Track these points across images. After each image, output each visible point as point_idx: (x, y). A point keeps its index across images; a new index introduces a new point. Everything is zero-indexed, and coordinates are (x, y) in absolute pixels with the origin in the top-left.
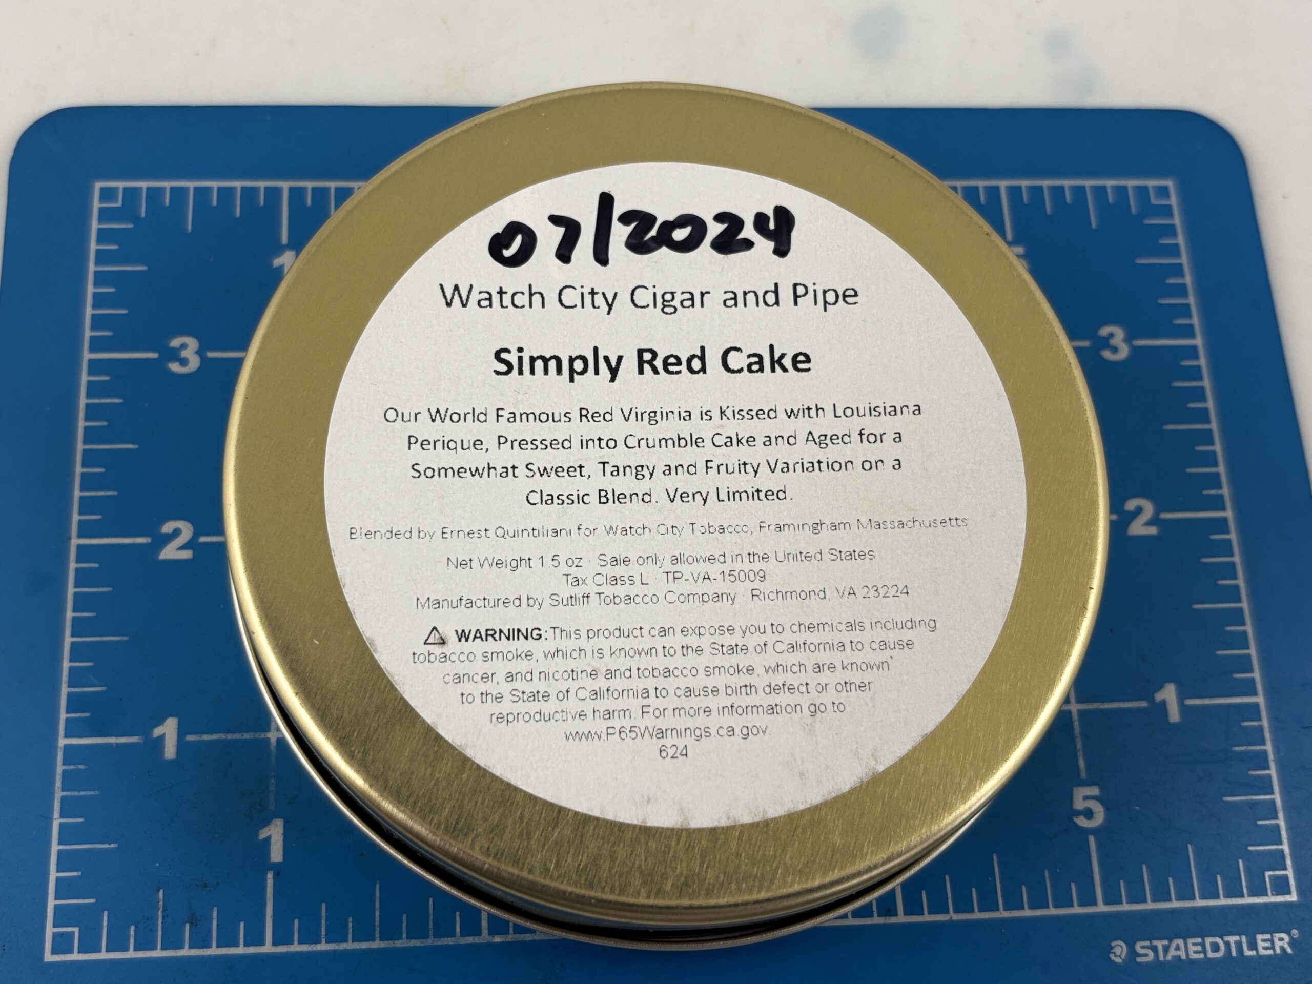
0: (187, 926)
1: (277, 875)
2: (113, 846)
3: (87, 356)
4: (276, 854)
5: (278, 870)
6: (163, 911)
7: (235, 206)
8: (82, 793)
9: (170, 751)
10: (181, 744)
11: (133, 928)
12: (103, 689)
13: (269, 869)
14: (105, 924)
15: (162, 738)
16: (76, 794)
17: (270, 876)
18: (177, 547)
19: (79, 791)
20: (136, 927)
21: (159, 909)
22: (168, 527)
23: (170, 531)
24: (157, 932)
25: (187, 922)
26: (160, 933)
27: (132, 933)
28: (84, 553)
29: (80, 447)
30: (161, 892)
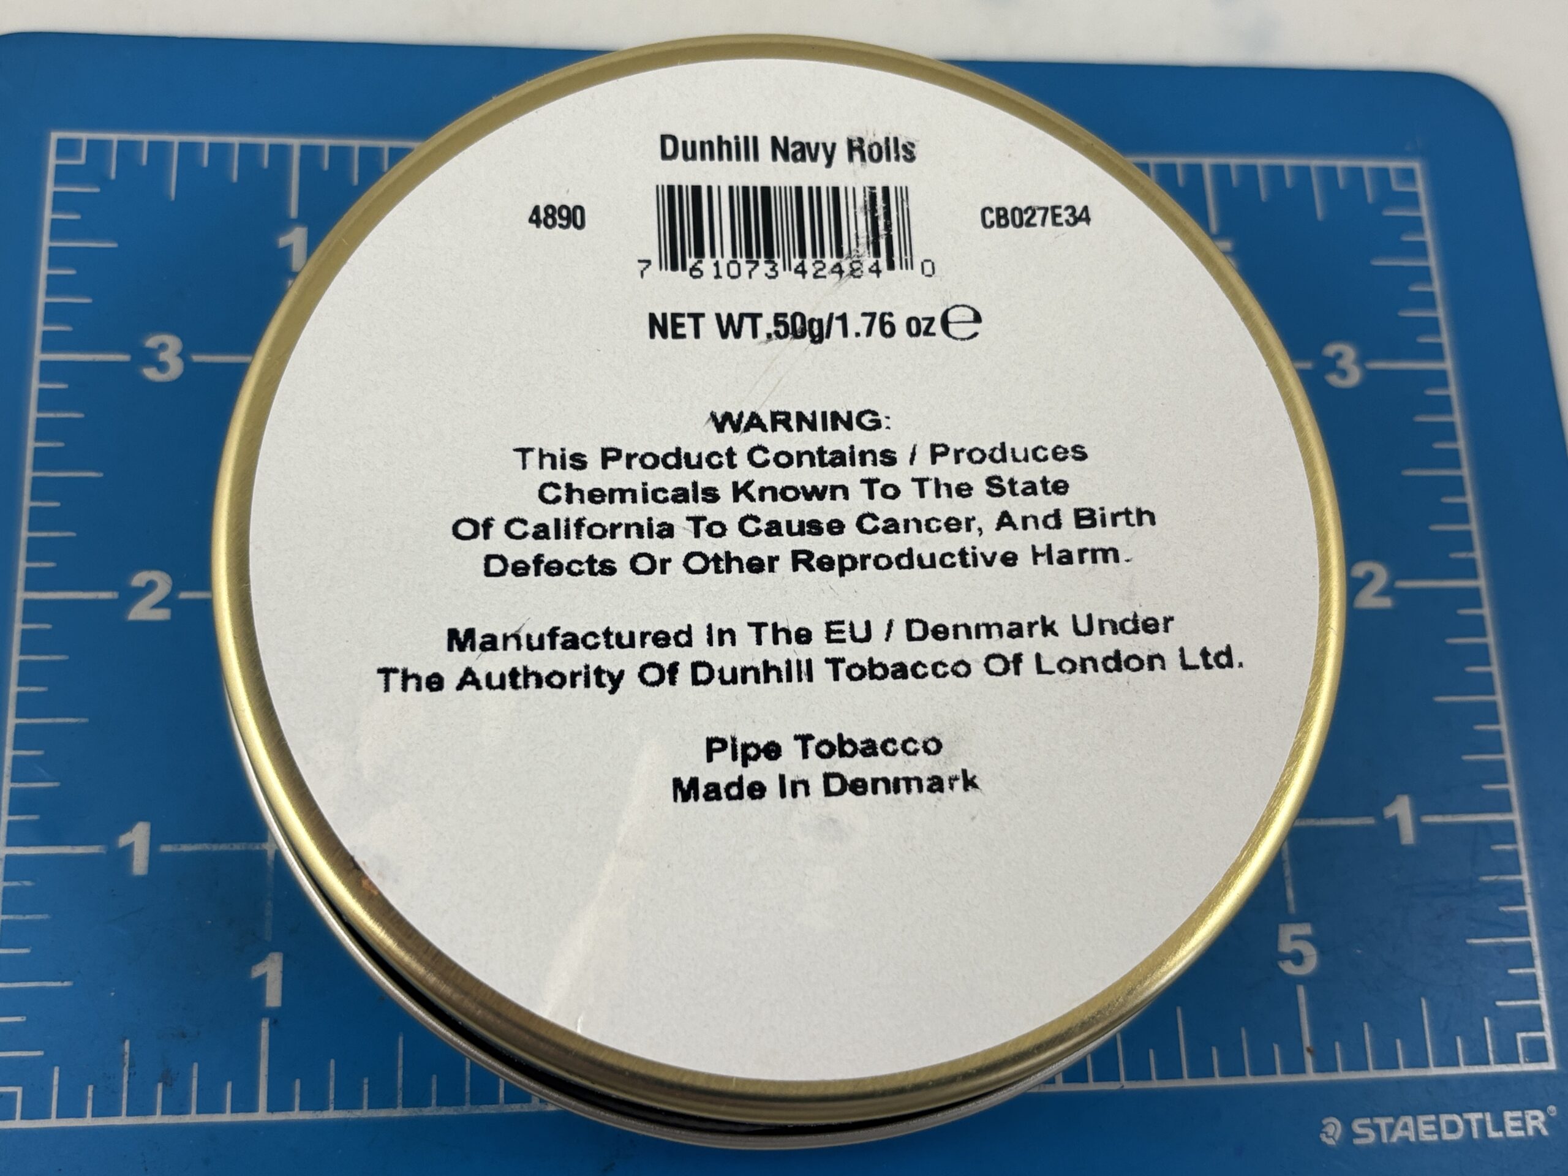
0: (160, 1086)
1: (274, 1023)
2: (66, 984)
3: (39, 356)
4: (273, 997)
5: (276, 1018)
6: (130, 1067)
7: (232, 168)
8: (28, 917)
9: (140, 865)
10: (154, 856)
11: (90, 1088)
12: (56, 784)
13: (265, 1016)
14: (56, 1082)
15: (130, 848)
16: (20, 917)
17: (265, 1024)
18: (151, 605)
19: (24, 915)
20: (95, 1087)
21: (124, 1064)
22: (140, 579)
23: (143, 584)
24: (122, 1093)
25: (160, 1081)
26: (125, 1095)
27: (90, 1094)
28: (32, 610)
29: (29, 474)
30: (127, 1043)
